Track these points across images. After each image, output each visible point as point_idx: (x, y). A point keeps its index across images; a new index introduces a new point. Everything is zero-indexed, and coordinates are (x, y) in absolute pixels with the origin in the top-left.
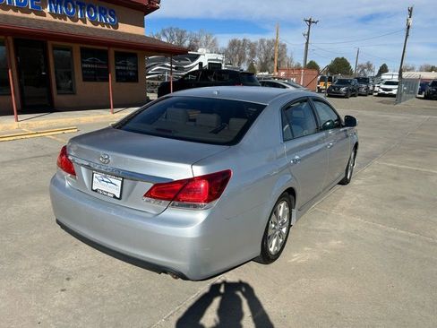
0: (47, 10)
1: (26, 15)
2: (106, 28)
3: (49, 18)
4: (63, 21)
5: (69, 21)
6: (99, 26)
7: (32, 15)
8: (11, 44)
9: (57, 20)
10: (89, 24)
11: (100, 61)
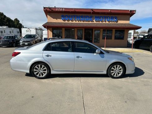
0: (94, 20)
1: (88, 22)
2: (113, 23)
3: (95, 22)
4: (99, 23)
5: (101, 22)
6: (111, 23)
7: (90, 22)
8: (84, 30)
9: (97, 22)
10: (107, 22)
11: (109, 33)
